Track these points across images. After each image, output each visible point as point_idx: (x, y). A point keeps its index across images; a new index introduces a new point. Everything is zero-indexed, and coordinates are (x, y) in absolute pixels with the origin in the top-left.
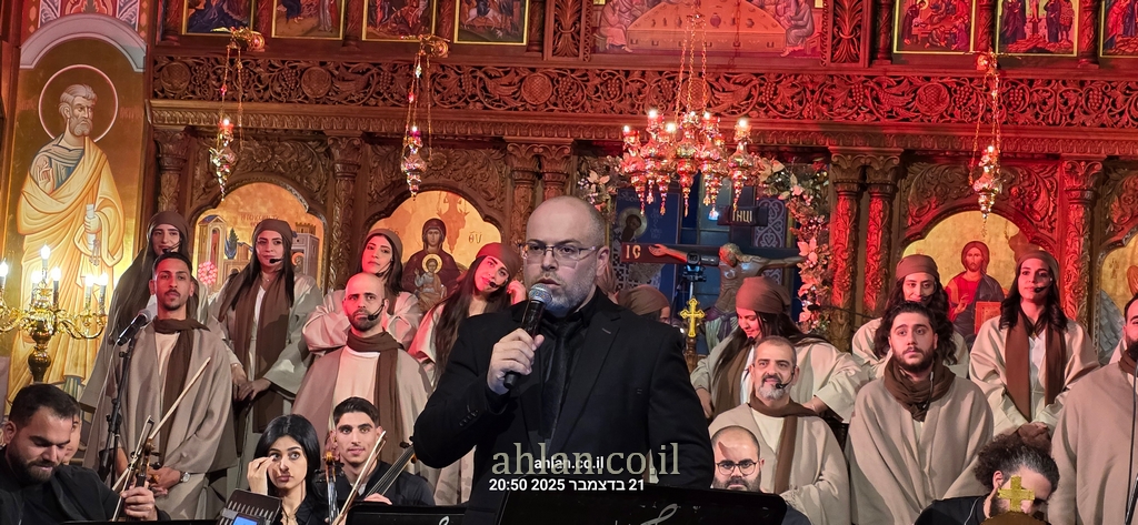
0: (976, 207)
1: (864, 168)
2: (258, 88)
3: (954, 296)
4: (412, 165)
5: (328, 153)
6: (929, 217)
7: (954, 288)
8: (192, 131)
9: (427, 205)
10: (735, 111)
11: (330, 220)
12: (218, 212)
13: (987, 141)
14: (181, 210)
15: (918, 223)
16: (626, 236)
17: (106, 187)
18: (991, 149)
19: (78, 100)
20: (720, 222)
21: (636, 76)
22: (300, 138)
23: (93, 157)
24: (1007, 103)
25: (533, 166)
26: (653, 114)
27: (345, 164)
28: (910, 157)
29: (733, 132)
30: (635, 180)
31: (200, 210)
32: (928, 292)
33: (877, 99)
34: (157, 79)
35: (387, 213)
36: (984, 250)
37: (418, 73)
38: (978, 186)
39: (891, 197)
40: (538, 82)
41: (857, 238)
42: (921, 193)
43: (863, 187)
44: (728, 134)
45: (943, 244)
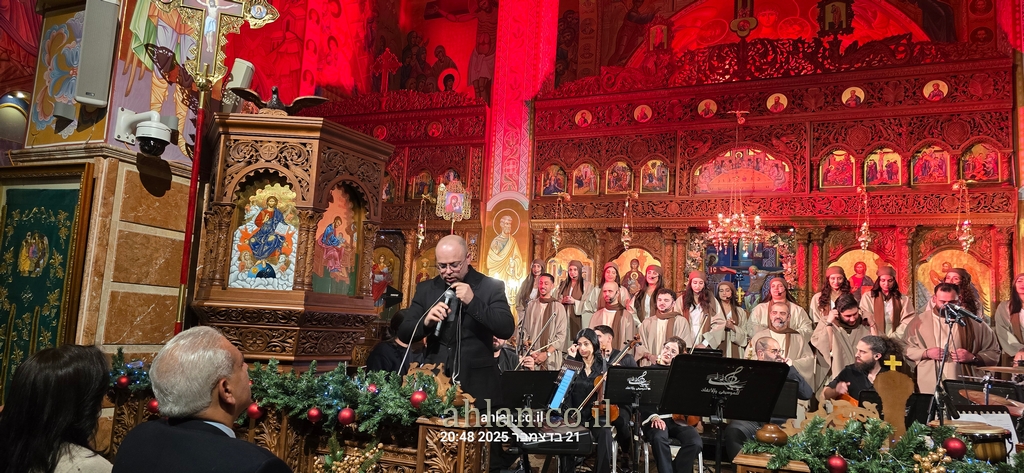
0: (860, 248)
1: (810, 233)
2: (569, 214)
3: (852, 285)
4: (626, 239)
5: (594, 236)
6: (840, 252)
7: (851, 281)
8: (545, 230)
9: (631, 254)
10: (754, 213)
11: (595, 260)
12: (555, 259)
13: (863, 221)
14: (542, 258)
15: (835, 255)
16: (710, 264)
17: (516, 251)
18: (865, 224)
19: (506, 220)
20: (749, 257)
21: (713, 201)
22: (583, 231)
23: (511, 241)
24: (871, 205)
25: (672, 238)
26: (720, 216)
27: (601, 240)
28: (829, 229)
29: (754, 222)
30: (714, 241)
31: (549, 258)
32: (841, 281)
33: (814, 206)
34: (533, 213)
35: (617, 257)
36: (864, 265)
37: (627, 205)
38: (860, 239)
39: (822, 245)
40: (674, 206)
41: (808, 261)
42: (835, 243)
43: (810, 241)
44: (751, 222)
45: (847, 262)
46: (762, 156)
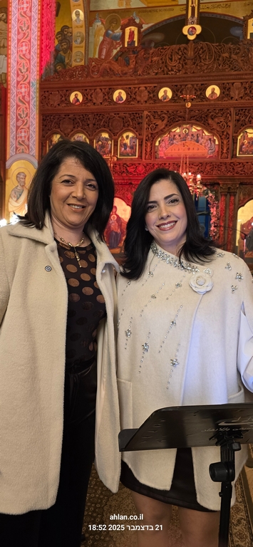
1: (229, 188)
15: (243, 202)
19: (21, 176)
21: (168, 164)
23: (25, 192)
28: (241, 185)
33: (233, 169)
41: (226, 207)
42: (244, 194)
43: (228, 193)
46: (201, 132)
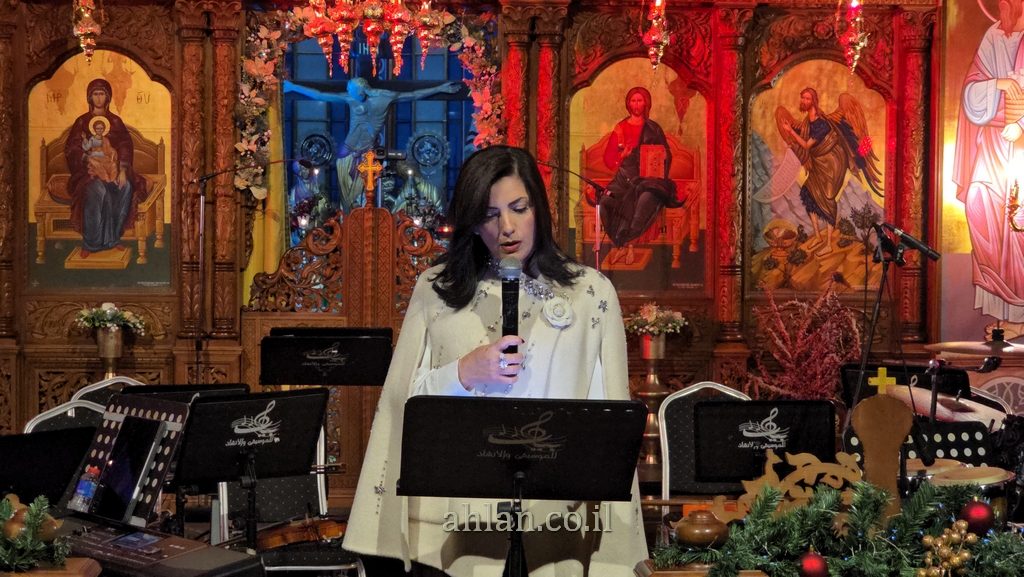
0: (645, 56)
1: (534, 19)
6: (595, 64)
7: (619, 132)
15: (585, 71)
18: (659, 2)
25: (202, 23)
35: (48, 74)
36: (646, 95)
38: (648, 39)
39: (560, 46)
41: (529, 88)
42: (587, 42)
43: (533, 37)
45: (609, 90)
